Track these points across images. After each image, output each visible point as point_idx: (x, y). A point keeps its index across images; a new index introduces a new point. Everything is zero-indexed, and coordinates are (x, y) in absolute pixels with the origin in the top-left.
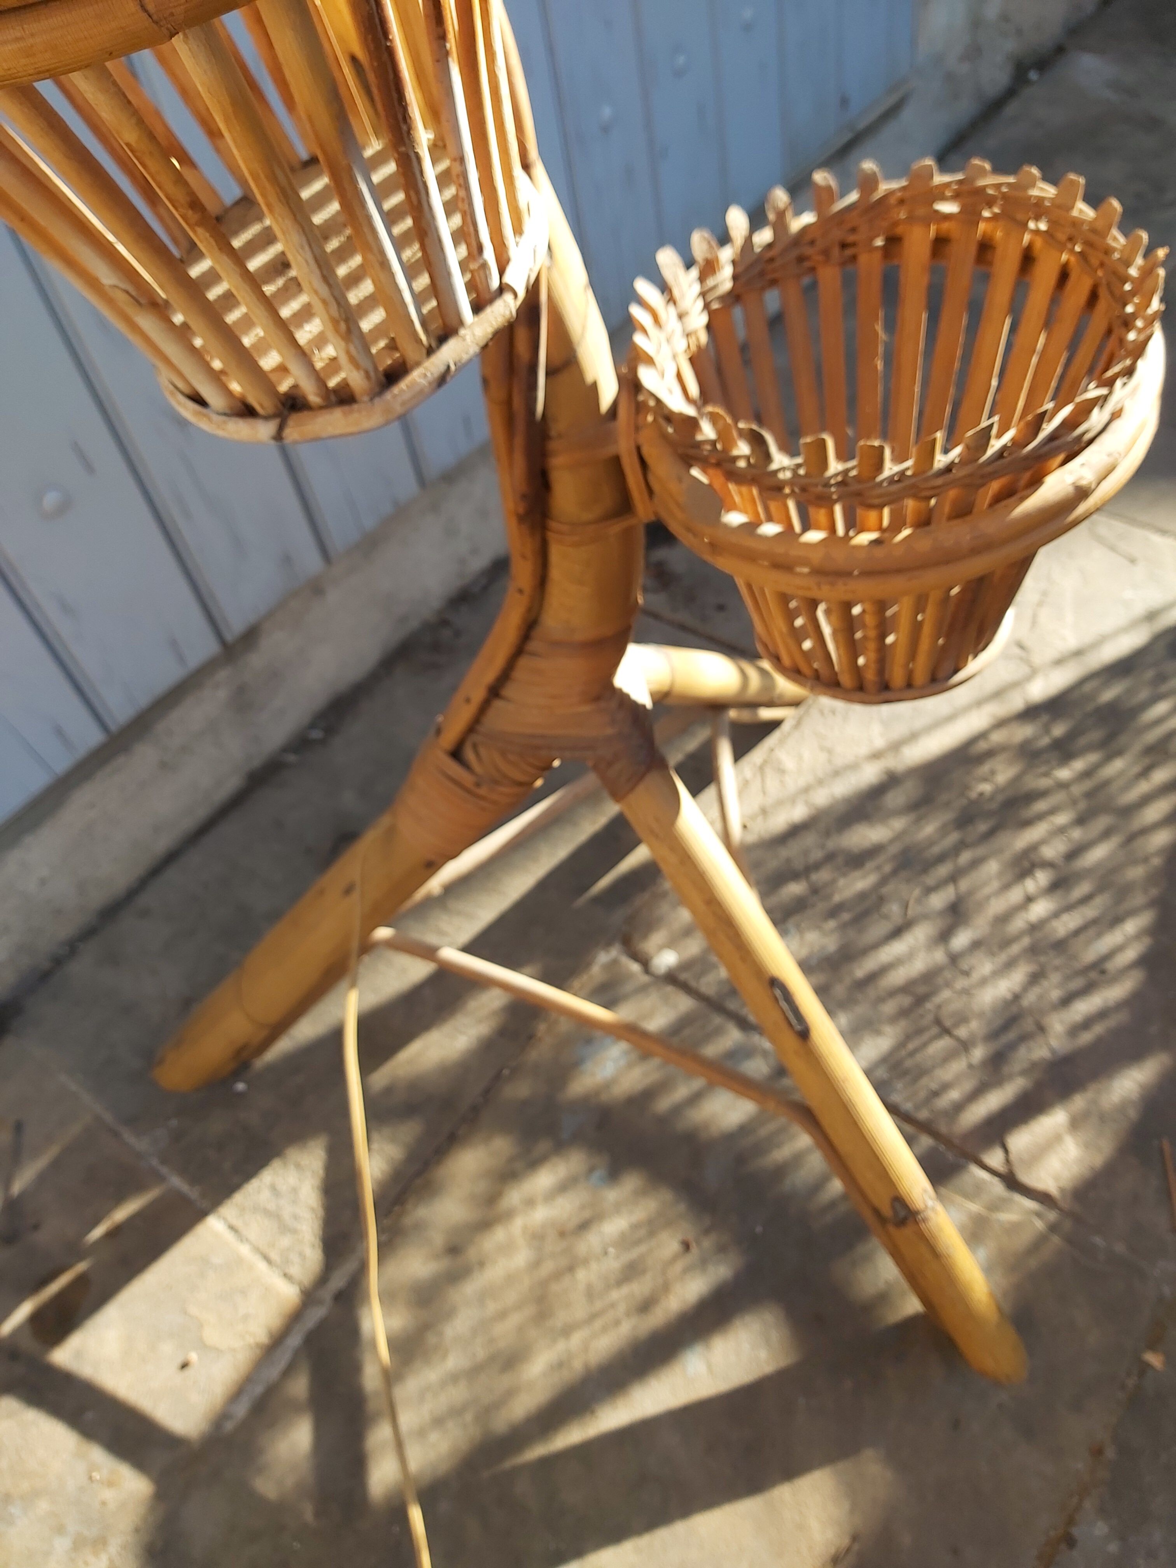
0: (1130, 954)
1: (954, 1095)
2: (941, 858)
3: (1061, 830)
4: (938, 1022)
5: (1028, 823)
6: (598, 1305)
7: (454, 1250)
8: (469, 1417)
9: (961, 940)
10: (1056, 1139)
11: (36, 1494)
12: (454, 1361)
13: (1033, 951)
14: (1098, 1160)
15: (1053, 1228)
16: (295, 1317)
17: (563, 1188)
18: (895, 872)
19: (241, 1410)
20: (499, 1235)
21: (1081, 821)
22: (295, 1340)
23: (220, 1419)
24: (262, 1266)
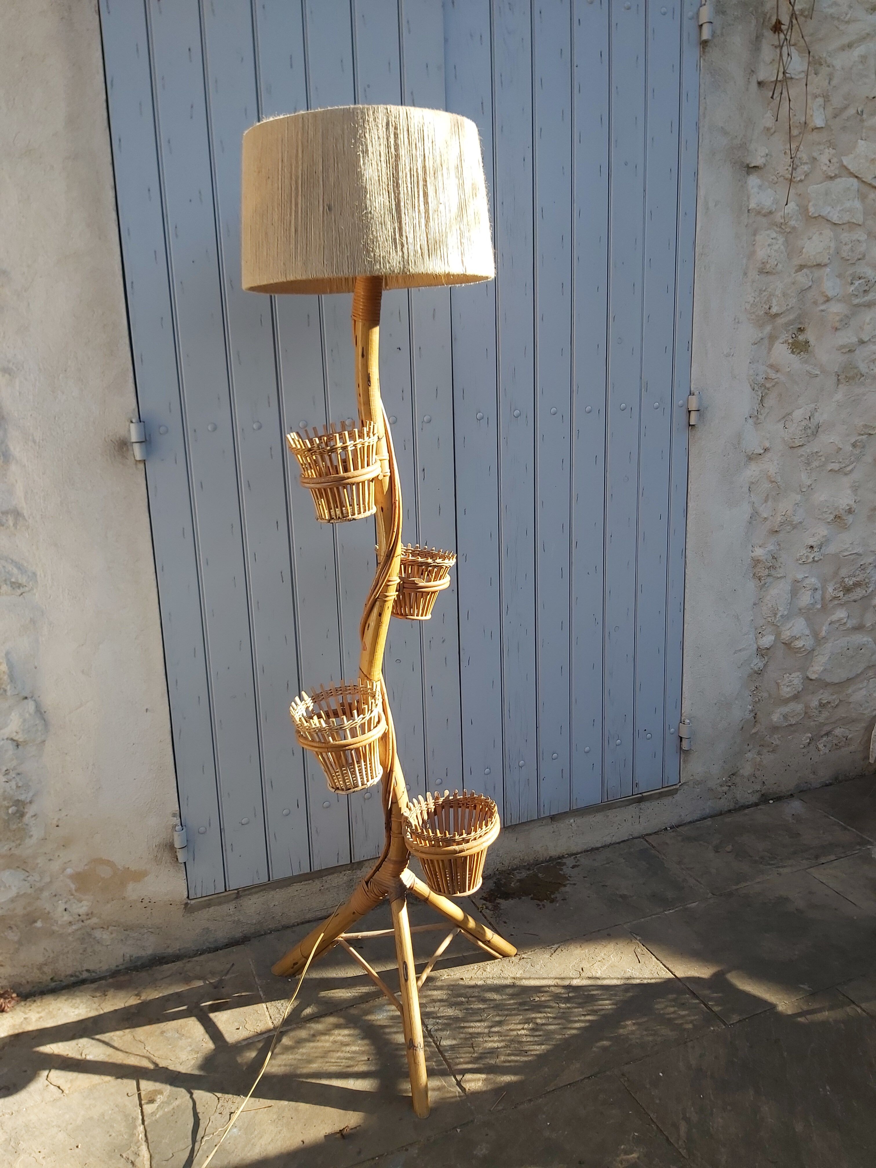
0: (538, 1052)
1: (462, 1060)
2: (508, 1010)
3: (548, 1017)
4: (472, 1044)
5: (541, 1012)
6: (339, 1061)
7: (314, 1036)
8: (293, 1067)
9: (496, 1029)
10: (479, 1080)
11: (189, 1037)
12: (298, 1057)
13: (512, 1041)
14: (484, 1089)
15: (460, 1097)
16: (269, 1031)
17: (349, 1035)
18: (493, 1007)
19: (244, 1043)
20: (327, 1037)
21: (554, 1018)
22: (265, 1036)
23: (239, 1042)
24: (269, 1018)
